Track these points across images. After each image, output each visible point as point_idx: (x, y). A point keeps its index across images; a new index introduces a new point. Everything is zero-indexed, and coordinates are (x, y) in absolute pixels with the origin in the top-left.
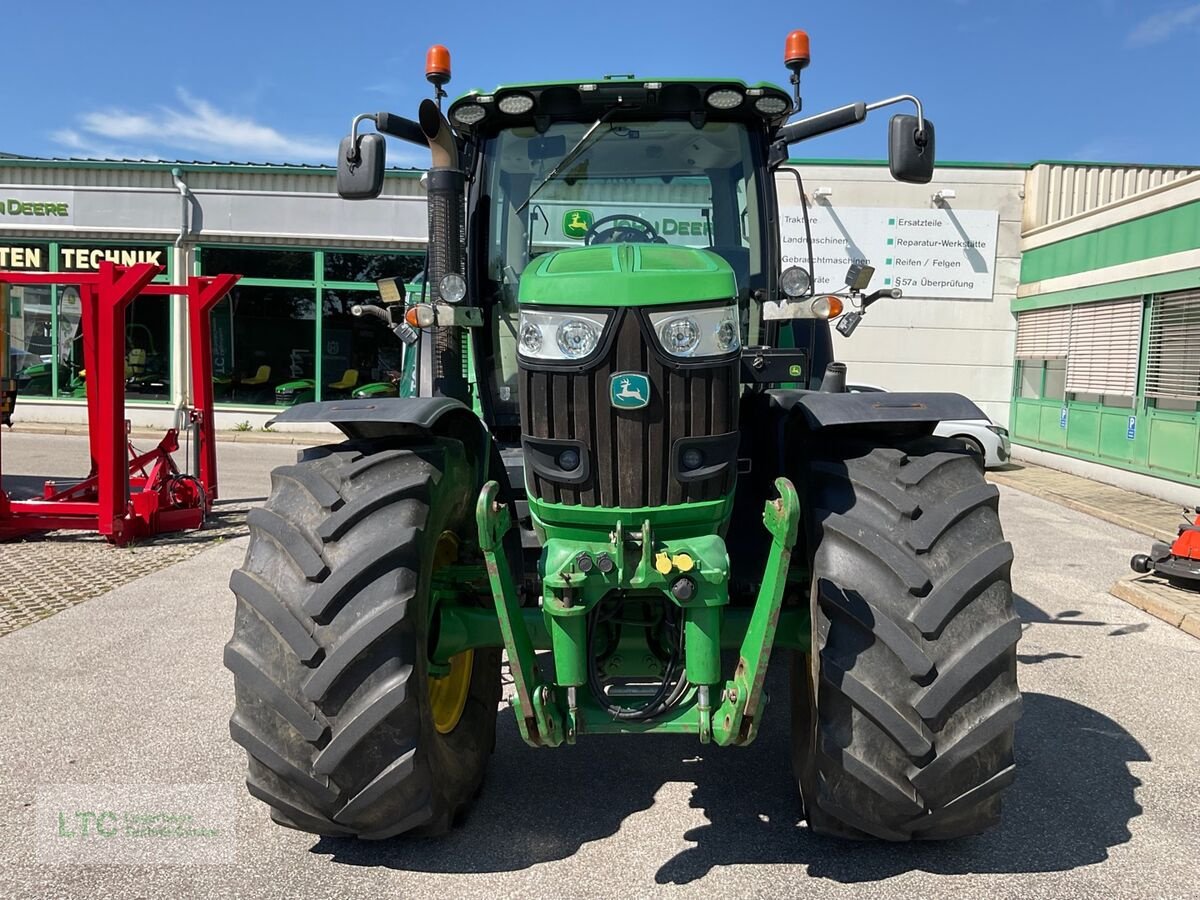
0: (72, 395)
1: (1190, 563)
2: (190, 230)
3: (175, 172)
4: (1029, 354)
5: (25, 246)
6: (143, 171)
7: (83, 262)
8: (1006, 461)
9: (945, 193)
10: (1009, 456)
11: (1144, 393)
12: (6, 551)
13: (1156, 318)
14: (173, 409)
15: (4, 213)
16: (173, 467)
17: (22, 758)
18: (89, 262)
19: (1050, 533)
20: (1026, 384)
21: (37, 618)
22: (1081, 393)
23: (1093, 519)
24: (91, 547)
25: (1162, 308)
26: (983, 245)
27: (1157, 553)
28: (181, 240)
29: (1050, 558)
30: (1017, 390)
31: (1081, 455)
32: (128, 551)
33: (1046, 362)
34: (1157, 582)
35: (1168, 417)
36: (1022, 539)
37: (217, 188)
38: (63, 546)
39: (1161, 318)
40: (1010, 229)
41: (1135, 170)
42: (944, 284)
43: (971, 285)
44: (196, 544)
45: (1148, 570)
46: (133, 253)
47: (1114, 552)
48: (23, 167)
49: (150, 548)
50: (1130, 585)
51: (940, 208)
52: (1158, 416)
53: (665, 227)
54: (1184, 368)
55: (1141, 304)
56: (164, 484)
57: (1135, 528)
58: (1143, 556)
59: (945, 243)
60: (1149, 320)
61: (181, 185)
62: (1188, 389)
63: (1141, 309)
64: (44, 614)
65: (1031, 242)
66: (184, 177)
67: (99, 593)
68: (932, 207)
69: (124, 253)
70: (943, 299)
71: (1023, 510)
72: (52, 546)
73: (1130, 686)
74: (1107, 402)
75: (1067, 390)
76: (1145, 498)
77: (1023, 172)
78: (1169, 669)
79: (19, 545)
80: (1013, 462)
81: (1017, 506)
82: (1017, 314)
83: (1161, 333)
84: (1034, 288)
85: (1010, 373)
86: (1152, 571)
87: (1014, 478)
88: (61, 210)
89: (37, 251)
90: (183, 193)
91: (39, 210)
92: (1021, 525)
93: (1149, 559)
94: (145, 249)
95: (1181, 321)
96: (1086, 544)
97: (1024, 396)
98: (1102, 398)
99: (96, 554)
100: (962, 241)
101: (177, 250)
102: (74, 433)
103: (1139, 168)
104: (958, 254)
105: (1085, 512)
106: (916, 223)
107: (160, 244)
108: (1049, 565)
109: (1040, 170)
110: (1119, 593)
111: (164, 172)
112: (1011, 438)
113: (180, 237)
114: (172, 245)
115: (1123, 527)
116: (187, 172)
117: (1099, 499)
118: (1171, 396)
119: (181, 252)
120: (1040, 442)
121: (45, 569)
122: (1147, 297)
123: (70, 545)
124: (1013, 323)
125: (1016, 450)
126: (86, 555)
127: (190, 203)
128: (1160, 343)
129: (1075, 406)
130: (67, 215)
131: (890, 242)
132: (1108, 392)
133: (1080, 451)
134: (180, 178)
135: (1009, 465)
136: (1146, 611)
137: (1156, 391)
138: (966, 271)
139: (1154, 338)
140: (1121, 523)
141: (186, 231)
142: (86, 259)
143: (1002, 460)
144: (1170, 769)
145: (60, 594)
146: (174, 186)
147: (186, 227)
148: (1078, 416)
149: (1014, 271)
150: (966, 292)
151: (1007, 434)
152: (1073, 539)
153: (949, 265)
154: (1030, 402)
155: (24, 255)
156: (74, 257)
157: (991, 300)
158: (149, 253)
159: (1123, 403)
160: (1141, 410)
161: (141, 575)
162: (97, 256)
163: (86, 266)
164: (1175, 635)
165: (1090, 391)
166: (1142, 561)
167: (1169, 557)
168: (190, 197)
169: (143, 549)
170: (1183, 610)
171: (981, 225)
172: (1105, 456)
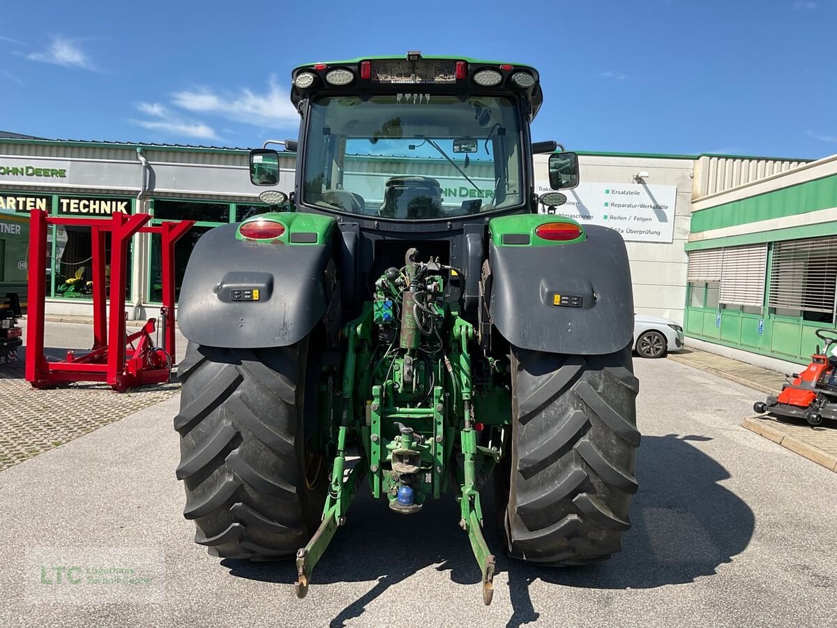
0: (63, 296)
1: (788, 407)
2: (147, 188)
3: (138, 150)
4: (696, 278)
5: (36, 197)
6: (117, 149)
7: (75, 208)
8: (681, 348)
9: (642, 174)
10: (683, 344)
11: (768, 305)
12: (48, 394)
13: (775, 257)
14: (132, 306)
15: (22, 175)
16: (151, 344)
17: (108, 505)
18: (79, 208)
19: (707, 392)
20: (694, 296)
21: (84, 433)
22: (729, 304)
23: (735, 384)
24: (102, 393)
25: (779, 251)
26: (666, 207)
27: (770, 402)
28: (142, 195)
29: (706, 406)
30: (689, 302)
31: (729, 344)
32: (126, 395)
33: (707, 284)
34: (769, 419)
35: (782, 320)
36: (689, 395)
37: (166, 161)
38: (84, 392)
39: (779, 257)
40: (685, 198)
41: (764, 161)
42: (641, 232)
43: (659, 233)
44: (167, 391)
45: (764, 412)
46: (109, 203)
47: (746, 403)
48: (37, 145)
49: (139, 394)
50: (753, 421)
51: (638, 183)
52: (777, 319)
53: (460, 192)
54: (792, 289)
55: (766, 248)
56: (145, 353)
57: (760, 389)
58: (761, 403)
59: (642, 206)
60: (771, 259)
61: (142, 159)
62: (795, 302)
63: (767, 251)
64: (88, 431)
65: (697, 207)
66: (144, 155)
67: (117, 419)
68: (633, 183)
69: (103, 202)
70: (641, 242)
71: (690, 377)
72: (76, 391)
73: (748, 474)
74: (745, 310)
75: (720, 302)
76: (768, 371)
77: (692, 161)
78: (772, 466)
79: (54, 390)
80: (685, 348)
81: (688, 375)
82: (688, 253)
83: (778, 266)
84: (699, 236)
85: (684, 291)
86: (767, 412)
87: (686, 358)
88: (61, 174)
89: (44, 200)
90: (144, 164)
91: (46, 173)
92: (689, 386)
93: (765, 405)
94: (117, 201)
95: (790, 259)
96: (729, 398)
97: (693, 306)
98: (742, 307)
99: (106, 397)
100: (653, 205)
101: (138, 202)
102: (67, 321)
103: (767, 160)
104: (650, 213)
105: (731, 380)
106: (623, 193)
107: (127, 198)
108: (705, 410)
109: (704, 160)
110: (747, 426)
111: (131, 150)
112: (684, 333)
113: (141, 193)
114: (136, 198)
115: (753, 388)
116: (146, 151)
117: (740, 372)
118: (785, 307)
119: (141, 202)
120: (703, 336)
121: (77, 405)
122: (770, 243)
123: (87, 391)
124: (686, 258)
125: (687, 340)
126: (99, 397)
127: (148, 170)
128: (778, 273)
129: (725, 312)
130: (65, 177)
131: (606, 204)
132: (746, 304)
133: (729, 342)
134: (142, 154)
135: (682, 350)
136: (761, 435)
137: (776, 303)
138: (655, 224)
139: (774, 270)
140: (753, 386)
141: (145, 189)
142: (76, 206)
143: (679, 347)
144: (767, 515)
145: (93, 419)
146: (137, 159)
147: (145, 186)
148: (727, 319)
149: (687, 225)
150: (655, 238)
151: (681, 330)
152: (722, 395)
153: (644, 220)
154: (697, 309)
155: (35, 202)
156: (68, 205)
157: (672, 243)
158: (119, 203)
159: (755, 311)
160: (766, 315)
161: (140, 409)
162: (84, 204)
163: (77, 211)
164: (778, 449)
165: (735, 303)
166: (760, 406)
167: (777, 404)
168: (148, 166)
169: (135, 394)
170: (784, 434)
171: (665, 195)
172: (744, 345)
